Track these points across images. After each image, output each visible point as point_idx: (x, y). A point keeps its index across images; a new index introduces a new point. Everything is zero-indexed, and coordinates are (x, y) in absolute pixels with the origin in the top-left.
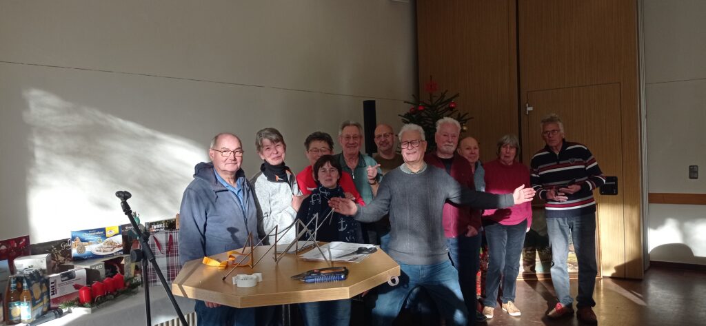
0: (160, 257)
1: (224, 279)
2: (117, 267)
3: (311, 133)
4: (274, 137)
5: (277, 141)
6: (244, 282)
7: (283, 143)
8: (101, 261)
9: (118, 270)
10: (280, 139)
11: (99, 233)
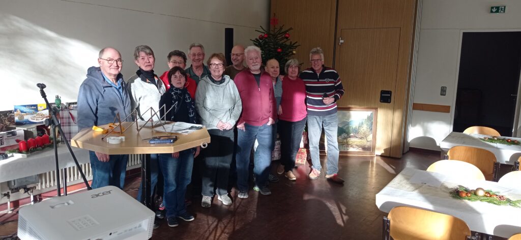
0: (74, 126)
1: (103, 139)
2: (46, 131)
3: (172, 50)
4: (148, 51)
5: (150, 54)
6: (113, 141)
7: (154, 56)
8: (35, 126)
9: (46, 132)
10: (152, 53)
11: (33, 107)
